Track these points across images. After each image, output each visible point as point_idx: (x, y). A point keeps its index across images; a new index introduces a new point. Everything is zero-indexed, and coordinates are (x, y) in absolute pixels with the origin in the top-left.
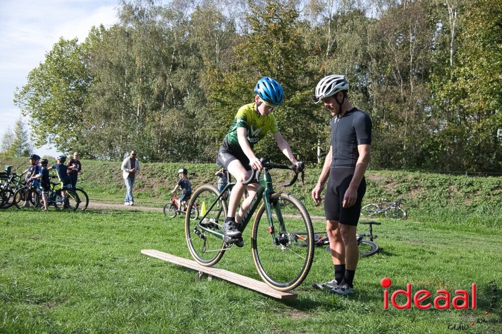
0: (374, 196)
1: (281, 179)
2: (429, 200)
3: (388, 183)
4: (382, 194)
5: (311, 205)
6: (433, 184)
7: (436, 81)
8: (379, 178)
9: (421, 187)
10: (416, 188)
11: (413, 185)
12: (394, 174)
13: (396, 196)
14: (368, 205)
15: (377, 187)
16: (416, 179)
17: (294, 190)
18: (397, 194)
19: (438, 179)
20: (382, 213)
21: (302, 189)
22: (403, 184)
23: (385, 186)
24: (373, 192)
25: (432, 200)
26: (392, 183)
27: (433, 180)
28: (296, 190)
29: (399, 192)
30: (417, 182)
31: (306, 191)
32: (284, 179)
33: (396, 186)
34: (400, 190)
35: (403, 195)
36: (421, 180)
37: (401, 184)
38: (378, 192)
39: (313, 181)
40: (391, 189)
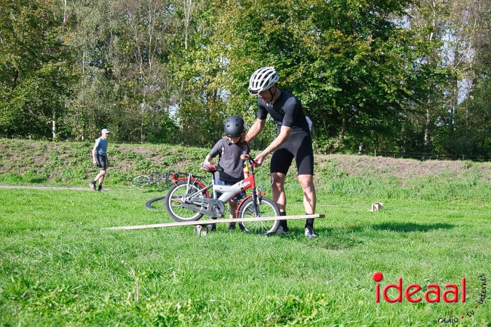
0: (143, 168)
1: (38, 153)
2: (195, 171)
3: (154, 155)
4: (150, 166)
5: (78, 178)
6: (197, 156)
7: (174, 62)
8: (144, 151)
9: (185, 159)
10: (181, 160)
11: (178, 158)
12: (159, 147)
13: (164, 168)
14: (139, 177)
15: (144, 160)
16: (179, 152)
17: (56, 163)
18: (165, 166)
19: (200, 152)
20: (154, 184)
21: (65, 162)
22: (169, 157)
23: (152, 159)
24: (141, 165)
25: (198, 171)
26: (158, 156)
27: (196, 153)
28: (59, 163)
29: (166, 164)
30: (181, 155)
31: (70, 165)
32: (43, 152)
33: (162, 158)
34: (167, 161)
35: (170, 167)
36: (185, 153)
37: (167, 157)
38: (146, 164)
39: (76, 154)
40: (159, 161)
